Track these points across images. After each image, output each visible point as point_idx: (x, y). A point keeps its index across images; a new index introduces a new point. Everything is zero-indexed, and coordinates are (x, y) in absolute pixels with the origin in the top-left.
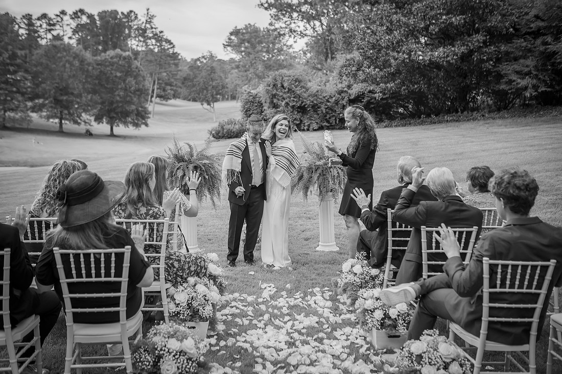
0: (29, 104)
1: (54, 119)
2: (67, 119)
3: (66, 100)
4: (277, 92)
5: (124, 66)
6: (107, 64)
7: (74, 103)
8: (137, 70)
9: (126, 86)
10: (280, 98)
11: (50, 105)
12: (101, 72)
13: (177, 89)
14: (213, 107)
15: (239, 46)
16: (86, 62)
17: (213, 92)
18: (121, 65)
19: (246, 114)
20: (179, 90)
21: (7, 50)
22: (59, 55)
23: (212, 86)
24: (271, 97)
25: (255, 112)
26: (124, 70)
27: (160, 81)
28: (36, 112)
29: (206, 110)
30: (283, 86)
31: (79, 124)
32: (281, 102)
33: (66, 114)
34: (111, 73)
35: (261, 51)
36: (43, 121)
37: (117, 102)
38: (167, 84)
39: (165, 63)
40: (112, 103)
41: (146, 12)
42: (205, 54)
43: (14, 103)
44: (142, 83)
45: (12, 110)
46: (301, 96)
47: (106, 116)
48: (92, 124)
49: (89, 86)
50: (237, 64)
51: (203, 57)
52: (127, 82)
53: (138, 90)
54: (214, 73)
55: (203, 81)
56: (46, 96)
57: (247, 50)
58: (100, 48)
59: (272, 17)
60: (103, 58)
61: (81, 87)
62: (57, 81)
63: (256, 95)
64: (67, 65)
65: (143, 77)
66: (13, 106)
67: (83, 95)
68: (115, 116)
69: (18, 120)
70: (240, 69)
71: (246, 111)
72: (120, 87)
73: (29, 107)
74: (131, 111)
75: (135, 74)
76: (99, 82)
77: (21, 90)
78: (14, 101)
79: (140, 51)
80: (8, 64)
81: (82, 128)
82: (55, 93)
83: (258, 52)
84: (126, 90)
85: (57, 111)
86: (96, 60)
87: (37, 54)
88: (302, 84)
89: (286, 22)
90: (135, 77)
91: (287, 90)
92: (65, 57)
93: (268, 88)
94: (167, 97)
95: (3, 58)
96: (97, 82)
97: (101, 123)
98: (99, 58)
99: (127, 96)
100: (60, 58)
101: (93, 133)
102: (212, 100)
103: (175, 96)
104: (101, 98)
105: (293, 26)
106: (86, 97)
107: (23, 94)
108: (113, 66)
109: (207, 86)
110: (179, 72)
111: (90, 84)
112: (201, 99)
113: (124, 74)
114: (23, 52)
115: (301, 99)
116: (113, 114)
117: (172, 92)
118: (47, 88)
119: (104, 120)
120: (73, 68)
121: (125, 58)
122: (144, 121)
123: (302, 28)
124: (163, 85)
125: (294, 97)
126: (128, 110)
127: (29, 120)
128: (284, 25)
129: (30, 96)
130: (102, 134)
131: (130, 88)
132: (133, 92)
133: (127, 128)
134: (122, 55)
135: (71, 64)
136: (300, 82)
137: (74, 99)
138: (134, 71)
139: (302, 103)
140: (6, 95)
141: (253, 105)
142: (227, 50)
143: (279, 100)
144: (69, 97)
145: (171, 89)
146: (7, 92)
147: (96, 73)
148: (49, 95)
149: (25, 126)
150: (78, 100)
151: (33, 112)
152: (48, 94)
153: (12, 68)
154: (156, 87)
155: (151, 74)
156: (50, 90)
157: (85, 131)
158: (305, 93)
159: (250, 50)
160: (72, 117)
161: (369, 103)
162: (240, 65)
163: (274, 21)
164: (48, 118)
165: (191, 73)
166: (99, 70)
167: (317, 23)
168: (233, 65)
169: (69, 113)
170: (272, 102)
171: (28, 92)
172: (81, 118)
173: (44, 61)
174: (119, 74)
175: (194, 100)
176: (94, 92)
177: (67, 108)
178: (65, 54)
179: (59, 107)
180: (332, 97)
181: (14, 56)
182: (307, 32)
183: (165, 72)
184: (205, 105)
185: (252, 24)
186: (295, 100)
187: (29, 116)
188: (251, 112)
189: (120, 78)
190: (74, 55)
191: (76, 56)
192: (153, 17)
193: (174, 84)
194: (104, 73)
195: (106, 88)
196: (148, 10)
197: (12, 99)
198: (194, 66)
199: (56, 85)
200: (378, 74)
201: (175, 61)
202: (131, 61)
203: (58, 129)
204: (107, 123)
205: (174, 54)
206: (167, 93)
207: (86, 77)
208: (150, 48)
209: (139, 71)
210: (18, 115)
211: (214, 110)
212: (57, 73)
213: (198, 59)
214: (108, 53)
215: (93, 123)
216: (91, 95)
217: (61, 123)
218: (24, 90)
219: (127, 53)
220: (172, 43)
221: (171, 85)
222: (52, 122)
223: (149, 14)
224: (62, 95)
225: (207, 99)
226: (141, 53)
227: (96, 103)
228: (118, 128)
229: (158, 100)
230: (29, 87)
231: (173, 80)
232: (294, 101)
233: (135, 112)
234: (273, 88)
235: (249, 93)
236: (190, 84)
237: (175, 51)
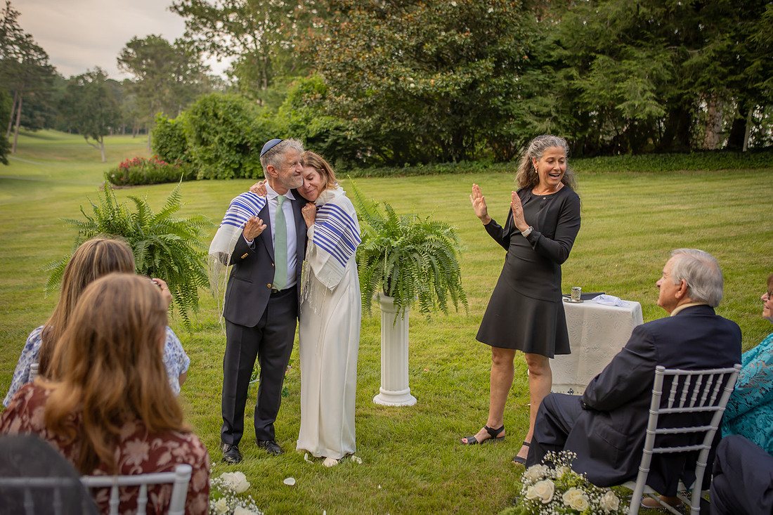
4: (208, 124)
10: (212, 132)
13: (50, 115)
14: (102, 143)
15: (138, 63)
17: (102, 122)
19: (160, 152)
20: (54, 117)
23: (100, 114)
24: (199, 129)
25: (174, 149)
27: (26, 104)
29: (92, 146)
30: (216, 115)
32: (213, 137)
35: (169, 71)
39: (34, 79)
41: (5, 7)
42: (91, 71)
46: (242, 130)
51: (89, 74)
54: (104, 96)
55: (89, 106)
57: (151, 69)
59: (188, 25)
63: (176, 125)
70: (140, 93)
71: (161, 148)
83: (165, 72)
88: (243, 114)
89: (207, 33)
91: (221, 121)
93: (194, 117)
94: (35, 125)
102: (99, 133)
103: (47, 126)
105: (216, 39)
109: (93, 113)
110: (53, 93)
112: (85, 131)
115: (241, 134)
117: (43, 120)
122: (1, 157)
123: (228, 43)
124: (30, 109)
125: (232, 131)
128: (204, 38)
136: (240, 110)
139: (243, 139)
141: (171, 140)
142: (122, 67)
143: (209, 134)
145: (42, 116)
154: (19, 111)
155: (13, 93)
158: (247, 125)
159: (154, 69)
161: (334, 143)
162: (139, 88)
163: (191, 31)
165: (71, 95)
167: (250, 38)
170: (200, 137)
175: (75, 132)
182: (236, 49)
183: (33, 91)
184: (91, 140)
185: (157, 35)
186: (233, 135)
188: (168, 149)
192: (16, 14)
193: (46, 109)
196: (8, 4)
198: (74, 84)
200: (350, 104)
205: (46, 66)
206: (35, 120)
208: (12, 58)
211: (103, 146)
213: (81, 77)
220: (44, 53)
221: (41, 109)
223: (11, 9)
225: (93, 131)
229: (22, 129)
231: (44, 103)
232: (231, 136)
234: (201, 117)
235: (165, 122)
236: (69, 109)
237: (49, 64)
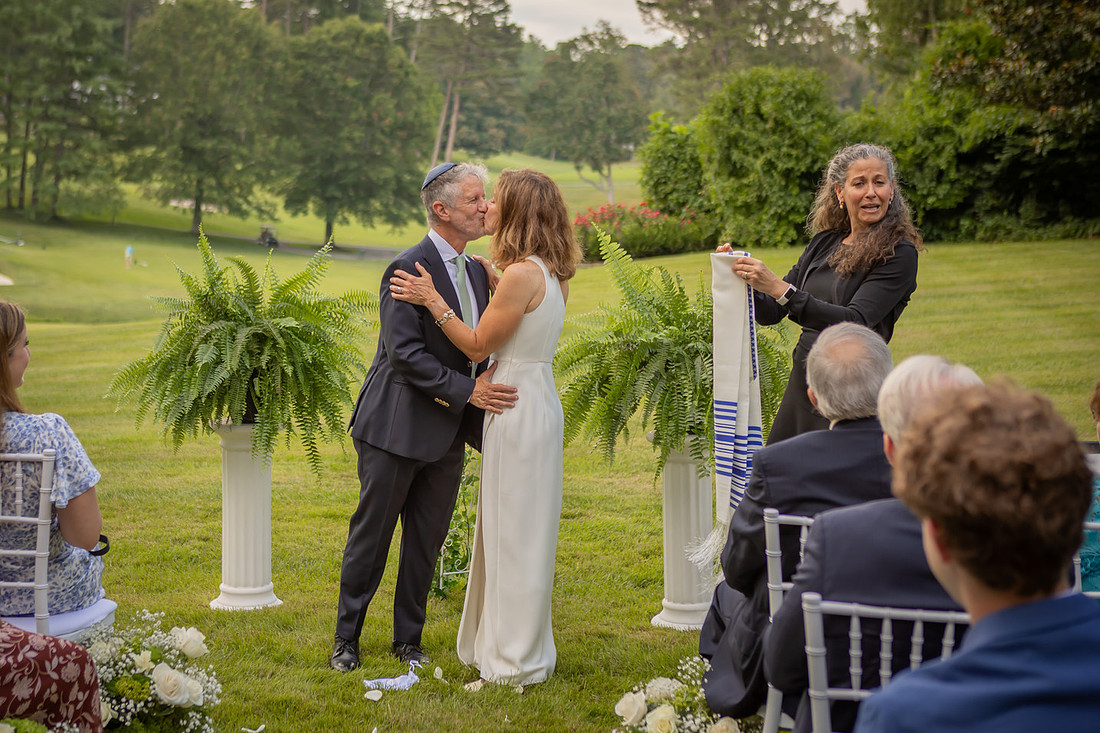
0: (120, 159)
1: (180, 200)
2: (211, 201)
3: (214, 150)
4: (743, 132)
5: (367, 60)
6: (323, 54)
7: (234, 157)
8: (402, 73)
9: (369, 116)
10: (751, 149)
11: (171, 162)
12: (306, 75)
13: (516, 125)
14: (608, 177)
15: (681, 7)
16: (268, 50)
17: (609, 136)
18: (358, 58)
19: (656, 193)
20: (521, 128)
21: (69, 17)
22: (199, 30)
23: (605, 119)
24: (725, 144)
25: (682, 186)
26: (366, 71)
27: (469, 104)
28: (135, 181)
29: (591, 186)
30: (758, 114)
31: (243, 214)
32: (750, 159)
33: (211, 188)
34: (333, 80)
35: (746, 21)
36: (153, 206)
37: (347, 157)
38: (487, 111)
39: (483, 55)
40: (331, 161)
42: (590, 30)
43: (80, 157)
44: (415, 108)
45: (76, 174)
46: (812, 142)
47: (315, 194)
48: (276, 217)
49: (274, 114)
50: (676, 55)
51: (586, 38)
52: (373, 103)
53: (404, 126)
54: (614, 82)
55: (584, 103)
56: (162, 138)
57: (707, 18)
58: (313, 12)
60: (314, 40)
61: (251, 114)
62: (192, 98)
63: (688, 137)
64: (220, 58)
65: (418, 91)
66: (79, 165)
67: (257, 137)
68: (338, 194)
69: (88, 200)
70: (683, 72)
71: (657, 185)
72: (353, 116)
73: (118, 167)
74: (381, 183)
75: (395, 81)
76: (299, 105)
77: (99, 121)
78: (81, 151)
79: (416, 22)
80: (69, 54)
81: (252, 226)
82: (185, 130)
83: (734, 24)
84: (369, 124)
85: (191, 178)
86: (294, 45)
87: (145, 27)
88: (818, 108)
90: (397, 91)
91: (770, 125)
92: (214, 36)
93: (716, 118)
94: (486, 146)
95: (59, 39)
96: (294, 102)
97: (301, 215)
98: (303, 39)
99: (373, 141)
100: (200, 37)
101: (280, 239)
102: (605, 157)
103: (509, 146)
104: (305, 146)
106: (265, 144)
107: (105, 133)
108: (336, 59)
109: (592, 118)
110: (522, 79)
111: (276, 108)
112: (576, 155)
113: (368, 81)
114: (110, 24)
115: (810, 150)
116: (333, 191)
117: (501, 134)
118: (166, 117)
119: (311, 206)
120: (234, 65)
121: (370, 40)
122: (415, 211)
124: (477, 115)
125: (791, 146)
126: (374, 179)
127: (116, 202)
129: (122, 138)
130: (303, 242)
131: (381, 119)
132: (387, 130)
133: (369, 230)
134: (362, 31)
135: (230, 56)
136: (811, 100)
137: (234, 147)
138: (392, 75)
139: (814, 162)
140: (63, 135)
141: (675, 168)
142: (653, 19)
143: (746, 153)
144: (221, 142)
145: (498, 126)
146: (64, 127)
147: (292, 78)
148: (171, 137)
149: (105, 216)
150: (244, 151)
151: (127, 180)
152: (167, 134)
153: (78, 66)
155: (443, 84)
156: (173, 124)
157: (257, 235)
158: (824, 132)
159: (712, 18)
160: (226, 197)
161: (1016, 164)
162: (682, 58)
164: (165, 197)
165: (552, 83)
166: (301, 71)
168: (665, 59)
169: (220, 186)
170: (727, 159)
171: (119, 129)
172: (250, 198)
173: (160, 46)
174: (352, 83)
176: (286, 129)
177: (215, 170)
178: (214, 27)
179: (195, 169)
180: (906, 148)
181: (85, 33)
183: (481, 78)
184: (587, 171)
186: (794, 153)
187: (116, 191)
188: (670, 187)
189: (355, 92)
190: (237, 31)
191: (243, 33)
193: (507, 112)
194: (314, 80)
195: (317, 120)
197: (77, 146)
198: (561, 60)
199: (188, 109)
200: (1042, 76)
201: (512, 49)
202: (385, 46)
203: (188, 228)
204: (319, 214)
205: (507, 29)
206: (486, 136)
207: (267, 88)
208: (444, 15)
209: (407, 74)
210: (90, 188)
211: (610, 185)
212: (193, 78)
213: (571, 45)
214: (327, 24)
215: (282, 213)
216: (277, 137)
217: (197, 211)
218: (108, 123)
219: (378, 26)
221: (498, 114)
222: (175, 208)
224: (203, 136)
225: (591, 153)
226: (419, 26)
227: (291, 158)
228: (345, 227)
229: (460, 154)
230: (120, 114)
231: (500, 101)
232: (790, 155)
233: (393, 185)
234: (730, 119)
235: (668, 131)
236: (547, 110)
237: (510, 22)
